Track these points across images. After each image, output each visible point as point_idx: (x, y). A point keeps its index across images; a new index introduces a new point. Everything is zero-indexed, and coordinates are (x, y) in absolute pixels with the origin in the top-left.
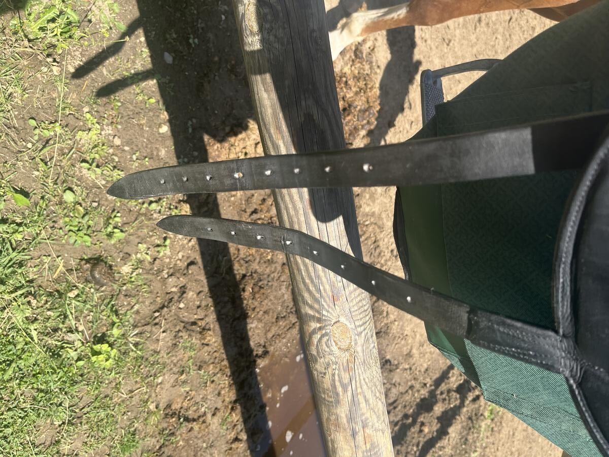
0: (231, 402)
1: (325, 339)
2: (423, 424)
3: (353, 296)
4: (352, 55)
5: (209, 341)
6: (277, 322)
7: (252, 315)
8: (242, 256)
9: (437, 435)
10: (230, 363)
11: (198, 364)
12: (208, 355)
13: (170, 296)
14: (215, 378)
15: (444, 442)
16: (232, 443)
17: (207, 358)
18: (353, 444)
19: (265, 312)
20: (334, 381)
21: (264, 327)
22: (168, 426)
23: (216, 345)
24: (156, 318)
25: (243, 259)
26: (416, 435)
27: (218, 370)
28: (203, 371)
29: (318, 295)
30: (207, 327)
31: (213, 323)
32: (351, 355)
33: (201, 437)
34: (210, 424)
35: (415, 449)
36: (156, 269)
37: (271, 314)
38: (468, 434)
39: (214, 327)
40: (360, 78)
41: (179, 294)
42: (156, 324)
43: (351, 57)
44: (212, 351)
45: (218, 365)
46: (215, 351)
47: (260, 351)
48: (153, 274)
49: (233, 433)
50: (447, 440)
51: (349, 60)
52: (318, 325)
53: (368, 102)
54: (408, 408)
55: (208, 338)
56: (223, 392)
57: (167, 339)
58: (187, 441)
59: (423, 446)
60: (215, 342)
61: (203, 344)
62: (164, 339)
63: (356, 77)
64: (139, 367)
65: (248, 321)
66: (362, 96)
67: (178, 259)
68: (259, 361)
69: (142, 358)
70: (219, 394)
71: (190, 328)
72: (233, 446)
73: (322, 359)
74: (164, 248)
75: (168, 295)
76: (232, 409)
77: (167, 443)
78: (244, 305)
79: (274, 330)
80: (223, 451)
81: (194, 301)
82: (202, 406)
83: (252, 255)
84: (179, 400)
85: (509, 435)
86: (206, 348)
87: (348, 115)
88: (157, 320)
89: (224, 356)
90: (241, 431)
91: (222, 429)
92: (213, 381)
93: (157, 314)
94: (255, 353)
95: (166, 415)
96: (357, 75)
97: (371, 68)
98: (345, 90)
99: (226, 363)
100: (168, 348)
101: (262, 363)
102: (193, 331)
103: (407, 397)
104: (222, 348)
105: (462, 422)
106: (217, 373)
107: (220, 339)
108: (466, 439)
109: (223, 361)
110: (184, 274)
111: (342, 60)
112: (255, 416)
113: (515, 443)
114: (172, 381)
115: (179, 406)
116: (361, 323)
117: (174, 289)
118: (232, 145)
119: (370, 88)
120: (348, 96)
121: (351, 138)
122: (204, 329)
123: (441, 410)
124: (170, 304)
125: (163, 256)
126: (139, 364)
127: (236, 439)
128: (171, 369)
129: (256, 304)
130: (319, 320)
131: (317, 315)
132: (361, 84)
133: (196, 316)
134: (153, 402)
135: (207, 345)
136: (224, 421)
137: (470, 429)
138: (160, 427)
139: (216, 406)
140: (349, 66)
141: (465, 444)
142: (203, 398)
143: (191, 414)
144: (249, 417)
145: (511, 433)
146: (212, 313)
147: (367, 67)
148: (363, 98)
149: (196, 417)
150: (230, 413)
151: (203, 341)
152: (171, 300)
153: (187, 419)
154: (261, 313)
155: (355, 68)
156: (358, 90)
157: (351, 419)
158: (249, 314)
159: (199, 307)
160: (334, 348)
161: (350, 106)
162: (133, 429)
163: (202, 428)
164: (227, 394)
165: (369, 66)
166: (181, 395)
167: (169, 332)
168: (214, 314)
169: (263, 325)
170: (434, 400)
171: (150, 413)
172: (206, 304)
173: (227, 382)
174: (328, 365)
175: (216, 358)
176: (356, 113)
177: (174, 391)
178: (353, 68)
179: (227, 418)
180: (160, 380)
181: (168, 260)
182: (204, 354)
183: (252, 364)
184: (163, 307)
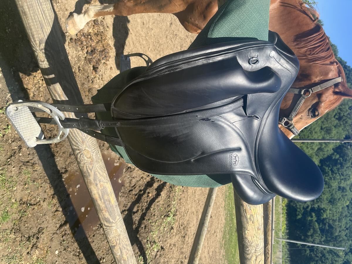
0: (52, 195)
1: (82, 155)
2: (149, 193)
3: (89, 140)
4: (93, 23)
5: (37, 169)
6: (70, 156)
7: (56, 155)
8: (47, 128)
9: (155, 197)
10: (49, 177)
11: (33, 180)
12: (37, 175)
13: (15, 151)
14: (42, 185)
15: (159, 199)
16: (55, 212)
17: (37, 177)
18: (97, 188)
19: (63, 153)
20: (87, 169)
21: (64, 160)
22: (22, 209)
23: (40, 170)
24: (9, 162)
25: (48, 130)
26: (146, 198)
27: (43, 181)
28: (36, 183)
29: (77, 142)
30: (35, 163)
31: (37, 161)
32: (92, 159)
33: (39, 212)
34: (43, 206)
35: (146, 204)
36: (5, 139)
37: (66, 153)
38: (170, 194)
39: (38, 162)
40: (98, 34)
41: (18, 150)
42: (9, 164)
43: (92, 24)
44: (39, 173)
45: (43, 179)
46: (41, 173)
47: (63, 171)
48: (4, 142)
49: (55, 208)
50: (160, 198)
51: (91, 25)
52: (79, 151)
53: (104, 47)
54: (141, 187)
55: (36, 168)
56: (47, 191)
57: (16, 171)
58: (33, 214)
59: (149, 202)
60: (40, 169)
61: (34, 171)
62: (14, 170)
63: (96, 34)
64: (5, 184)
65: (55, 157)
66: (100, 44)
67: (16, 134)
68: (63, 175)
69: (5, 180)
70: (45, 192)
71: (26, 164)
72: (55, 213)
73: (82, 162)
74: (8, 130)
75: (13, 151)
76: (53, 198)
77: (23, 215)
78: (52, 151)
79: (69, 161)
80: (51, 216)
81: (26, 152)
82: (38, 198)
83: (53, 127)
84: (26, 197)
85: (193, 192)
86: (36, 172)
87: (94, 54)
88: (9, 163)
89: (45, 175)
90: (59, 207)
91: (49, 207)
92: (41, 186)
93: (9, 160)
94: (61, 172)
95: (21, 204)
96: (96, 32)
97: (104, 28)
98: (91, 42)
99: (46, 178)
100: (17, 174)
101: (65, 176)
102: (28, 165)
103: (140, 182)
104: (44, 171)
105: (167, 189)
106: (43, 183)
107: (42, 168)
108: (169, 196)
109: (45, 177)
110: (20, 140)
111: (87, 26)
112: (65, 200)
113: (196, 196)
114: (21, 188)
115: (26, 199)
116: (93, 149)
117: (16, 148)
118: (35, 77)
119: (104, 40)
120: (93, 45)
121: (97, 65)
122: (33, 164)
123: (157, 185)
124: (15, 155)
125: (8, 133)
126: (4, 183)
127: (57, 211)
128: (20, 183)
129: (58, 149)
130: (79, 150)
131: (78, 148)
132: (99, 38)
133: (28, 159)
134: (13, 199)
135: (36, 171)
136: (49, 203)
137: (171, 191)
138: (19, 209)
139: (44, 197)
140: (92, 28)
141: (169, 198)
142: (37, 195)
143: (32, 202)
144: (62, 201)
145: (194, 192)
146: (36, 156)
147: (101, 28)
148: (101, 45)
149: (35, 203)
150: (52, 200)
151: (34, 169)
152: (15, 153)
153: (31, 205)
154: (61, 153)
155: (95, 29)
156: (98, 41)
157: (95, 180)
158: (55, 154)
159: (29, 154)
160: (85, 158)
161: (94, 49)
162: (6, 210)
163: (39, 208)
164: (49, 192)
165: (103, 27)
166: (26, 195)
167: (16, 167)
168: (37, 156)
169: (63, 159)
170: (153, 182)
171: (13, 203)
172: (33, 153)
173: (48, 186)
174: (84, 163)
175: (41, 176)
176: (98, 53)
177: (23, 193)
178: (94, 29)
179: (51, 202)
180: (15, 189)
181: (10, 135)
182: (35, 175)
183: (60, 177)
184: (11, 156)
